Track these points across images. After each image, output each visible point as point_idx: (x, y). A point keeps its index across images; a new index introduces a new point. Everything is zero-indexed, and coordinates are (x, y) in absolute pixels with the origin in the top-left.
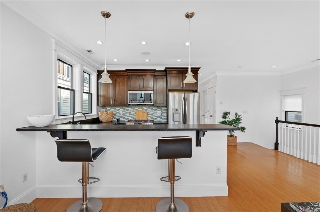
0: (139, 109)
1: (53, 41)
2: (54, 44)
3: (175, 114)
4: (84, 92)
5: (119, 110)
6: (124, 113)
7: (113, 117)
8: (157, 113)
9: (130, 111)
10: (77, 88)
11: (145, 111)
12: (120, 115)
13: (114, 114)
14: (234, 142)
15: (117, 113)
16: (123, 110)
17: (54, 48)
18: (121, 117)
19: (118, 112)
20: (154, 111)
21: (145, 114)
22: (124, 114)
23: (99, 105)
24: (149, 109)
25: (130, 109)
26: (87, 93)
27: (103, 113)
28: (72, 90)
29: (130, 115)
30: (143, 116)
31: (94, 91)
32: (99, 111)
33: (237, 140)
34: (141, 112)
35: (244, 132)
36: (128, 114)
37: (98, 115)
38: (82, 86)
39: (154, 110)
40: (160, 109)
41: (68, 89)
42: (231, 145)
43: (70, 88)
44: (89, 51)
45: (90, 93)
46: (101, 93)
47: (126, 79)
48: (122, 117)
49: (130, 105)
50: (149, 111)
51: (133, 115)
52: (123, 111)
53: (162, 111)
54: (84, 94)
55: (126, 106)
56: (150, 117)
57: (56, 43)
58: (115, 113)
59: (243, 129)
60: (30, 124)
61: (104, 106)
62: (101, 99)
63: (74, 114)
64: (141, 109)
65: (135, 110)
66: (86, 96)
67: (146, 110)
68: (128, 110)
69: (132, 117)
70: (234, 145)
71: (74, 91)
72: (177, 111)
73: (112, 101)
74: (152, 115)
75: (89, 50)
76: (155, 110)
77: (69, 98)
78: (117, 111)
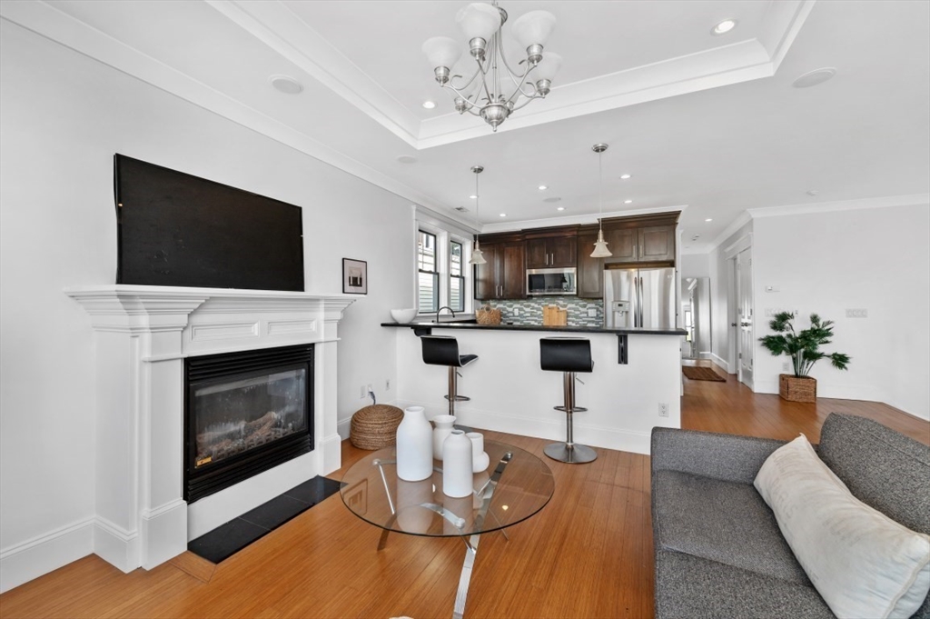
0: (551, 305)
1: (414, 207)
2: (414, 212)
3: (616, 313)
4: (452, 276)
5: (511, 306)
6: (522, 312)
7: (501, 320)
8: (587, 313)
9: (533, 308)
10: (443, 270)
11: (561, 309)
12: (514, 316)
13: (502, 315)
14: (806, 394)
15: (509, 312)
16: (518, 306)
17: (414, 217)
18: (515, 320)
19: (510, 310)
20: (580, 309)
21: (563, 316)
22: (520, 315)
23: (478, 296)
24: (570, 306)
25: (533, 304)
26: (457, 276)
27: (483, 312)
28: (436, 274)
29: (532, 316)
30: (558, 319)
31: (468, 274)
32: (476, 308)
33: (815, 389)
34: (554, 312)
35: (846, 368)
36: (529, 315)
37: (475, 314)
38: (449, 268)
39: (581, 306)
40: (593, 305)
41: (430, 272)
42: (794, 399)
43: (433, 270)
44: (459, 209)
45: (462, 278)
46: (481, 275)
47: (522, 248)
48: (518, 321)
49: (531, 296)
50: (570, 309)
51: (539, 316)
52: (520, 309)
53: (598, 310)
54: (452, 278)
55: (525, 299)
56: (573, 322)
57: (417, 210)
58: (505, 312)
59: (840, 361)
60: (393, 319)
61: (485, 299)
62: (481, 286)
63: (439, 310)
64: (555, 305)
65: (543, 306)
66: (455, 283)
67: (565, 306)
68: (528, 306)
69: (536, 321)
70: (805, 400)
71: (438, 274)
72: (621, 308)
73: (499, 288)
74: (577, 317)
75: (459, 207)
76: (585, 306)
77: (432, 285)
78: (508, 309)
